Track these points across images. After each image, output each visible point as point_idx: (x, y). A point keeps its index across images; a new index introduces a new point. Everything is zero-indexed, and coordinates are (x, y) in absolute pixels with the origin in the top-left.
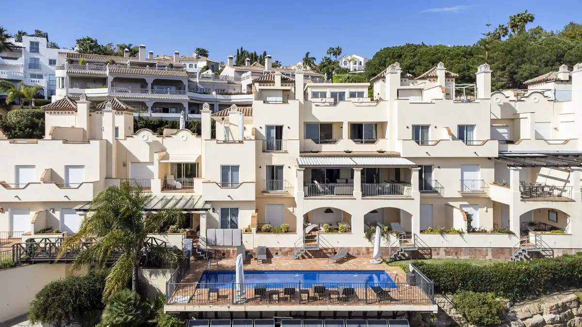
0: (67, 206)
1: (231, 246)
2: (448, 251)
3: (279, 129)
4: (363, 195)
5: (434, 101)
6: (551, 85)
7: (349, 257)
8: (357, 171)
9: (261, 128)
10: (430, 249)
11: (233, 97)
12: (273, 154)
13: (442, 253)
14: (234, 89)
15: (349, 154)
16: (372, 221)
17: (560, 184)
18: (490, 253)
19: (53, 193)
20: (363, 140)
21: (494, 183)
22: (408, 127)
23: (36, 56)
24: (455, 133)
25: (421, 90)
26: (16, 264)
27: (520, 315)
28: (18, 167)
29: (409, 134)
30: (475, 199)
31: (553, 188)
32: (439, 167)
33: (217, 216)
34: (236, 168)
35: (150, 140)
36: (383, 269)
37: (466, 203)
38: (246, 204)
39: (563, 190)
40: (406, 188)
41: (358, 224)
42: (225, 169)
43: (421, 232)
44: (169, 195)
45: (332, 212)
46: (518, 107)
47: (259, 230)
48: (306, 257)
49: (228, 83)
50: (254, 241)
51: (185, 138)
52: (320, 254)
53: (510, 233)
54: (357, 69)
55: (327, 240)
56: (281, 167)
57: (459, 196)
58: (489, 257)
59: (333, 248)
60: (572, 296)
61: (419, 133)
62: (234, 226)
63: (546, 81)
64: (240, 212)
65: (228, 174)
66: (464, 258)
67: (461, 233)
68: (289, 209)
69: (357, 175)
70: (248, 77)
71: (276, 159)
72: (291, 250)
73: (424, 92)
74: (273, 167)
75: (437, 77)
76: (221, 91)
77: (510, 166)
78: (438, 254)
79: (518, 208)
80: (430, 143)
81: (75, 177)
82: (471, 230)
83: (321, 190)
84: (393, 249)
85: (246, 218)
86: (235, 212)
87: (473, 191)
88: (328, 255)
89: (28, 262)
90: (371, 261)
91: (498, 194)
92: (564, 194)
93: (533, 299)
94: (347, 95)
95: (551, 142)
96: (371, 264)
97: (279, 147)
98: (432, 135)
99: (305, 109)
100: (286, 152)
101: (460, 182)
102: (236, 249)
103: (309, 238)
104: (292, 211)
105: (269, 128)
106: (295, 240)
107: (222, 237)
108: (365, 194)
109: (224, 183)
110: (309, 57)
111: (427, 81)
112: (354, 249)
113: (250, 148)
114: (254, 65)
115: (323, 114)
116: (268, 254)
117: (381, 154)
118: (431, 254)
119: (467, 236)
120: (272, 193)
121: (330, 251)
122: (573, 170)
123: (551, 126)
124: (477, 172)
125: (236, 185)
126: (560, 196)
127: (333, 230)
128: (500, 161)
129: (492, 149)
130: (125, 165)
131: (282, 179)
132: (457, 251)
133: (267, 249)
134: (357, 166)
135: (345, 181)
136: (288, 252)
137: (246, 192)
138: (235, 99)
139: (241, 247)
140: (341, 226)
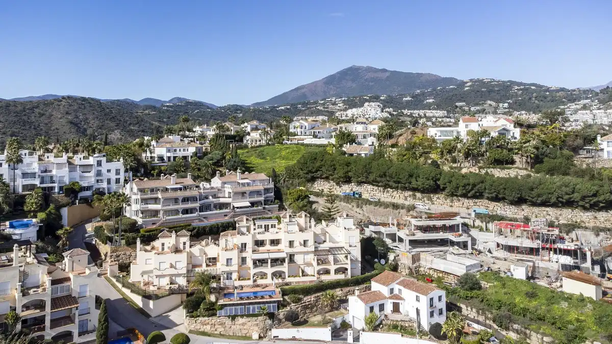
0: (179, 275)
1: (231, 285)
2: (296, 283)
3: (245, 244)
7: (267, 286)
9: (239, 244)
10: (291, 282)
11: (220, 199)
12: (243, 253)
13: (295, 283)
14: (221, 194)
15: (269, 252)
16: (274, 275)
19: (173, 271)
20: (274, 245)
22: (288, 241)
23: (100, 168)
24: (303, 243)
26: (169, 295)
28: (160, 263)
29: (288, 244)
32: (297, 255)
33: (225, 276)
34: (231, 259)
36: (274, 290)
38: (235, 271)
40: (284, 264)
41: (269, 276)
42: (227, 260)
43: (288, 277)
44: (209, 268)
47: (239, 280)
48: (254, 287)
49: (218, 190)
50: (237, 283)
51: (213, 247)
52: (258, 286)
53: (314, 276)
55: (260, 282)
56: (246, 257)
58: (308, 283)
59: (262, 284)
61: (291, 244)
62: (231, 279)
64: (233, 274)
65: (229, 261)
68: (248, 271)
69: (269, 261)
71: (244, 255)
74: (243, 257)
76: (214, 196)
78: (293, 283)
80: (294, 247)
81: (178, 265)
84: (279, 283)
85: (235, 276)
86: (231, 274)
87: (308, 262)
88: (260, 286)
89: (173, 294)
90: (273, 287)
94: (270, 227)
97: (245, 250)
98: (295, 244)
99: (254, 236)
100: (248, 252)
101: (303, 259)
103: (255, 281)
105: (242, 244)
106: (250, 282)
107: (228, 282)
108: (272, 266)
109: (227, 265)
112: (268, 284)
113: (236, 252)
115: (261, 236)
116: (242, 287)
117: (279, 252)
118: (291, 284)
119: (302, 277)
120: (243, 266)
125: (231, 265)
127: (262, 278)
130: (191, 257)
131: (246, 261)
132: (299, 282)
133: (242, 285)
134: (269, 258)
136: (248, 286)
137: (234, 267)
138: (222, 200)
139: (234, 285)
140: (264, 277)
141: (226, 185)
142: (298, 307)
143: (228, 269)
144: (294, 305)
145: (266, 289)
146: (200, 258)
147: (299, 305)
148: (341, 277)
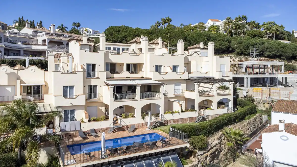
1: (75, 131)
2: (174, 121)
3: (93, 66)
4: (141, 98)
5: (164, 55)
6: (198, 50)
7: (136, 129)
8: (138, 87)
9: (84, 65)
10: (167, 121)
11: (33, 46)
12: (91, 79)
13: (172, 122)
14: (33, 42)
15: (128, 79)
17: (209, 90)
18: (189, 120)
20: (131, 72)
21: (186, 90)
22: (154, 66)
24: (172, 69)
25: (154, 49)
27: (210, 143)
29: (154, 69)
30: (179, 97)
31: (207, 91)
32: (166, 84)
34: (72, 87)
35: (8, 72)
36: (154, 132)
37: (176, 99)
38: (80, 107)
39: (210, 92)
40: (157, 94)
42: (65, 88)
43: (164, 113)
45: (123, 108)
46: (190, 59)
47: (90, 121)
48: (114, 131)
49: (29, 38)
50: (87, 127)
51: (33, 71)
52: (121, 129)
53: (196, 111)
54: (89, 35)
55: (125, 122)
56: (96, 86)
57: (174, 96)
58: (188, 122)
59: (127, 125)
60: (221, 133)
62: (73, 119)
63: (196, 48)
64: (76, 111)
65: (67, 91)
66: (180, 123)
67: (179, 112)
68: (100, 108)
70: (43, 36)
71: (93, 82)
72: (107, 129)
73: (155, 50)
74: (91, 86)
75: (158, 43)
76: (24, 42)
77: (195, 83)
78: (170, 122)
79: (198, 100)
80: (162, 73)
82: (182, 111)
83: (119, 97)
84: (154, 122)
85: (80, 115)
86: (73, 111)
87: (179, 94)
88: (125, 129)
90: (146, 129)
91: (188, 95)
92: (210, 94)
93: (211, 136)
94: (121, 50)
95: (202, 73)
96: (147, 130)
97: (94, 76)
98: (163, 70)
100: (98, 78)
101: (174, 90)
102: (77, 132)
103: (115, 122)
104: (101, 109)
105: (88, 65)
106: (109, 124)
107: (68, 126)
109: (65, 95)
110: (63, 26)
111: (154, 45)
112: (137, 124)
114: (43, 29)
115: (114, 59)
116: (95, 131)
117: (142, 79)
118: (168, 123)
119: (181, 113)
120: (92, 100)
121: (125, 127)
122: (214, 84)
123: (200, 66)
124: (180, 86)
125: (71, 96)
126: (208, 94)
127: (127, 116)
128: (189, 80)
129: (186, 76)
131: (96, 92)
132: (177, 120)
133: (95, 129)
134: (138, 84)
135: (126, 92)
138: (34, 48)
139: (80, 131)
140: (130, 114)
141: (38, 34)
142: (207, 156)
143: (66, 103)
144: (201, 152)
145: (137, 133)
146: (9, 89)
147: (207, 152)
148: (224, 111)
